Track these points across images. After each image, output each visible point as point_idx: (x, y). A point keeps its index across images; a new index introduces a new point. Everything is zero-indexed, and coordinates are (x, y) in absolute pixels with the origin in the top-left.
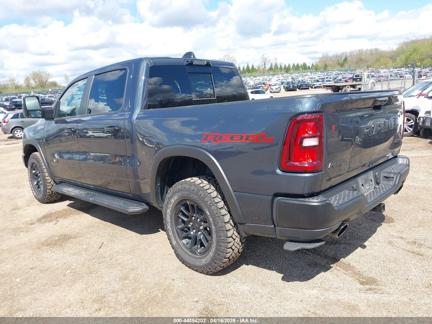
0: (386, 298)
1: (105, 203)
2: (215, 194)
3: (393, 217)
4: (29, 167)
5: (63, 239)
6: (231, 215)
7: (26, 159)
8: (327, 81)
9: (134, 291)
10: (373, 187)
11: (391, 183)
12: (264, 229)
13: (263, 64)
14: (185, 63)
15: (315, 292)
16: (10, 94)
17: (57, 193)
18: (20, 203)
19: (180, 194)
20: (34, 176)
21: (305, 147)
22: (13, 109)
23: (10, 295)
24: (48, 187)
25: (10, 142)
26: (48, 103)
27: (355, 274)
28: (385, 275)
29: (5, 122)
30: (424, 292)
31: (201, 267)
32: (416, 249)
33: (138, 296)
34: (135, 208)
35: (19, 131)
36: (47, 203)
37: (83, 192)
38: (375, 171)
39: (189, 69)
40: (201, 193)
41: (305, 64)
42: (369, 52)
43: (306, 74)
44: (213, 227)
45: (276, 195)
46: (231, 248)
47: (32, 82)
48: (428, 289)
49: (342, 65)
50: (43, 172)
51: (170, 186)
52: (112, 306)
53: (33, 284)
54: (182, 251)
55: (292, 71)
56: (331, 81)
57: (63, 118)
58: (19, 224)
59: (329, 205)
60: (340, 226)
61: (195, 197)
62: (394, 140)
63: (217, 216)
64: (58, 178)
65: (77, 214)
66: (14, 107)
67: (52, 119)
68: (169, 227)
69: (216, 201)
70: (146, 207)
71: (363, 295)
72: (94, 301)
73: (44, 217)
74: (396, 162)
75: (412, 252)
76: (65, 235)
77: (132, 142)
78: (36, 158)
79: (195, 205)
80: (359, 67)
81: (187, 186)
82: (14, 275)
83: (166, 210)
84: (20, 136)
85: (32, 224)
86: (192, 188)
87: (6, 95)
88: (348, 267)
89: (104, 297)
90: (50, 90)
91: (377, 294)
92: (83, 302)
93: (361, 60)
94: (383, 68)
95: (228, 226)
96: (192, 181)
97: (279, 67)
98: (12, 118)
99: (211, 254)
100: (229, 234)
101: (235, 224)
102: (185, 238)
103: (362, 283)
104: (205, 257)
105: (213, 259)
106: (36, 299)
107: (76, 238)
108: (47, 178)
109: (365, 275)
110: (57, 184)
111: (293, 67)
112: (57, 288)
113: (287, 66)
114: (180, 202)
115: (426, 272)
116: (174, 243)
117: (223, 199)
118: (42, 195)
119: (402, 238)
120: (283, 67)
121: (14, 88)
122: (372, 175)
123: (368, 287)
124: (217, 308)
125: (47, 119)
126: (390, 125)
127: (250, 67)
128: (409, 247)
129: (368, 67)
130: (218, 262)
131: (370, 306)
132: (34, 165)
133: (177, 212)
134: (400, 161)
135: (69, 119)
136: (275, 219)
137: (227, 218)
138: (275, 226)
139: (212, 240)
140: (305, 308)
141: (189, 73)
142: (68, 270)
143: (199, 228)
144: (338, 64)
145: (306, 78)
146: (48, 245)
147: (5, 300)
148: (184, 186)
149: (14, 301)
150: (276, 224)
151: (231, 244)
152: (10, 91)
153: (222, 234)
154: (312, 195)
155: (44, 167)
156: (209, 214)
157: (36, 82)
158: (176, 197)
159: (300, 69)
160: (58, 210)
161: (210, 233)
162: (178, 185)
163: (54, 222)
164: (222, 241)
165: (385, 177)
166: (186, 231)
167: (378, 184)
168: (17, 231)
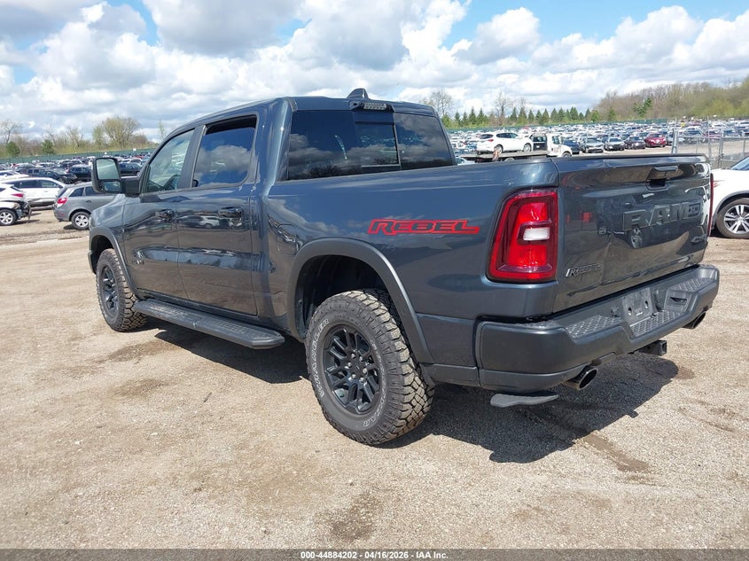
0: (658, 492)
1: (216, 330)
2: (387, 316)
3: (693, 370)
4: (98, 273)
5: (148, 387)
6: (411, 352)
7: (94, 259)
8: (611, 140)
9: (254, 466)
10: (650, 313)
11: (682, 309)
12: (461, 373)
13: (499, 108)
14: (352, 107)
15: (543, 478)
16: (69, 156)
17: (141, 314)
18: (83, 329)
19: (332, 316)
20: (106, 288)
21: (529, 241)
22: (73, 182)
23: (65, 464)
24: (127, 306)
25: (67, 235)
26: (131, 172)
27: (614, 454)
28: (662, 457)
29: (60, 202)
30: (723, 485)
31: (361, 433)
32: (723, 421)
33: (261, 473)
34: (263, 339)
35: (83, 217)
36: (125, 331)
37: (182, 313)
38: (654, 287)
39: (356, 117)
40: (365, 314)
41: (574, 110)
42: (692, 90)
43: (574, 127)
44: (382, 369)
45: (480, 319)
46: (410, 403)
47: (105, 135)
48: (731, 482)
49: (642, 112)
50: (119, 281)
51: (318, 303)
52: (219, 485)
53: (100, 450)
54: (333, 407)
55: (550, 122)
56: (620, 141)
57: (154, 193)
58: (81, 361)
59: (565, 335)
60: (584, 371)
61: (356, 320)
62: (691, 237)
63: (389, 352)
64: (143, 291)
65: (171, 349)
66: (75, 177)
67: (137, 195)
68: (314, 369)
69: (389, 328)
70: (279, 337)
71: (620, 487)
72: (192, 477)
73: (120, 352)
74: (696, 276)
75: (716, 426)
76: (152, 380)
77: (261, 236)
78: (110, 258)
79: (356, 335)
80: (673, 116)
81: (343, 304)
82: (71, 435)
83: (311, 342)
84: (84, 225)
85: (101, 362)
86: (352, 306)
87: (63, 157)
88: (604, 444)
89: (208, 472)
90: (135, 150)
91: (644, 486)
92: (175, 478)
93: (677, 103)
94: (716, 119)
95: (406, 368)
96: (352, 296)
97: (527, 114)
98: (72, 195)
99: (378, 412)
100: (408, 380)
101: (417, 365)
102: (339, 387)
103: (622, 468)
104: (369, 417)
105: (382, 420)
106: (105, 471)
107: (167, 385)
108: (126, 290)
109: (629, 456)
110: (141, 300)
111: (552, 115)
112: (137, 456)
113: (542, 112)
114: (332, 328)
115: (734, 456)
116: (322, 394)
117: (400, 325)
118: (118, 318)
119: (703, 403)
120: (535, 114)
121: (76, 145)
122: (649, 294)
123: (630, 474)
124: (382, 495)
125: (128, 195)
126: (681, 212)
127: (477, 114)
128: (711, 417)
129: (689, 117)
130: (389, 425)
131: (629, 503)
132: (106, 269)
133: (327, 345)
134: (703, 273)
135: (162, 195)
136: (477, 355)
137: (405, 355)
138: (478, 368)
139: (380, 390)
140: (522, 502)
141: (356, 123)
142: (153, 431)
143: (361, 370)
144: (635, 110)
145: (575, 134)
146: (124, 394)
147: (57, 470)
148: (339, 303)
149: (71, 471)
150: (480, 365)
151: (411, 397)
152: (69, 151)
153: (395, 380)
154: (538, 319)
155: (122, 273)
156: (376, 348)
157: (112, 137)
158: (326, 322)
159: (566, 118)
160: (141, 342)
161: (377, 380)
162: (330, 303)
163: (135, 360)
164: (396, 391)
165: (673, 299)
166: (341, 377)
167: (659, 309)
168: (76, 372)
